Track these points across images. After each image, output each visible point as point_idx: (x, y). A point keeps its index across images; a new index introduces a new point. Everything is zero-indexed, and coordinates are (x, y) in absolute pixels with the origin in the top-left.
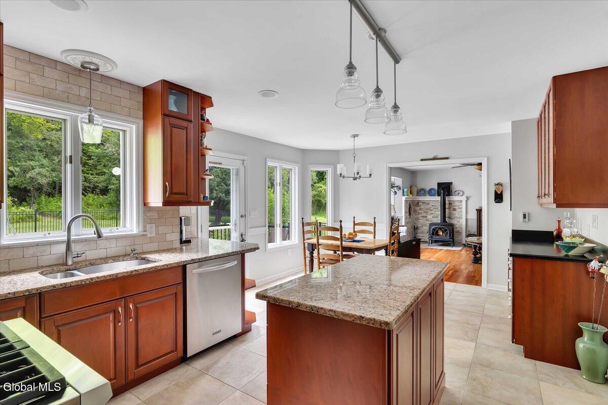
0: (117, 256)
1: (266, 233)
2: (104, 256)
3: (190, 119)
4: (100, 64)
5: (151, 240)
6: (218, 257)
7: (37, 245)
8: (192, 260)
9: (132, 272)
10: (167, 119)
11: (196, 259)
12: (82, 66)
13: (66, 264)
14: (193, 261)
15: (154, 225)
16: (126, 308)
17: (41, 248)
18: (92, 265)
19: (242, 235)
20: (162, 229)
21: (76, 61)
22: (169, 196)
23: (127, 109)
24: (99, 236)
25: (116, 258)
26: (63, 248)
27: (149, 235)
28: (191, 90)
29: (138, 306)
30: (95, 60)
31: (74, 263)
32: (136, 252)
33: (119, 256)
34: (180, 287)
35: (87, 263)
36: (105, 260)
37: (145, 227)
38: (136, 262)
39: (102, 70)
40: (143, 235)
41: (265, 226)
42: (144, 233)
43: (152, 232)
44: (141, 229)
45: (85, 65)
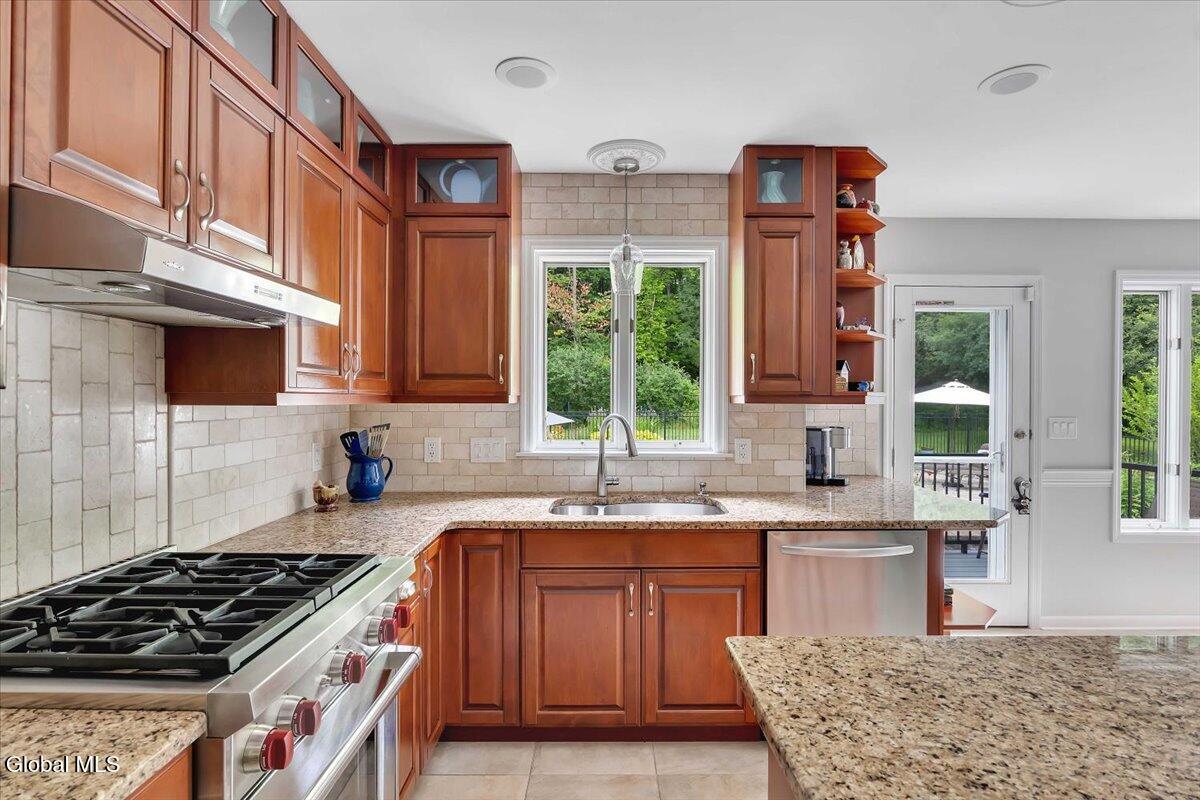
0: (674, 493)
1: (1111, 489)
2: (658, 488)
3: (806, 210)
4: (636, 156)
5: (743, 471)
6: (850, 527)
7: (569, 458)
8: (782, 522)
9: (651, 524)
10: (753, 223)
11: (791, 523)
12: (617, 169)
13: (596, 493)
14: (783, 527)
15: (748, 442)
16: (642, 588)
17: (573, 464)
18: (634, 501)
19: (1017, 485)
20: (766, 451)
21: (604, 163)
22: (757, 383)
23: (700, 223)
24: (631, 454)
25: (673, 496)
26: (593, 467)
27: (739, 460)
28: (813, 146)
29: (665, 590)
30: (627, 152)
31: (609, 494)
32: (707, 489)
33: (679, 493)
34: (753, 577)
35: (627, 497)
36: (655, 496)
37: (730, 443)
38: (701, 507)
39: (645, 167)
40: (727, 459)
41: (1111, 468)
42: (731, 455)
43: (744, 452)
44: (724, 446)
45: (619, 166)
